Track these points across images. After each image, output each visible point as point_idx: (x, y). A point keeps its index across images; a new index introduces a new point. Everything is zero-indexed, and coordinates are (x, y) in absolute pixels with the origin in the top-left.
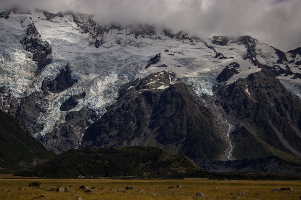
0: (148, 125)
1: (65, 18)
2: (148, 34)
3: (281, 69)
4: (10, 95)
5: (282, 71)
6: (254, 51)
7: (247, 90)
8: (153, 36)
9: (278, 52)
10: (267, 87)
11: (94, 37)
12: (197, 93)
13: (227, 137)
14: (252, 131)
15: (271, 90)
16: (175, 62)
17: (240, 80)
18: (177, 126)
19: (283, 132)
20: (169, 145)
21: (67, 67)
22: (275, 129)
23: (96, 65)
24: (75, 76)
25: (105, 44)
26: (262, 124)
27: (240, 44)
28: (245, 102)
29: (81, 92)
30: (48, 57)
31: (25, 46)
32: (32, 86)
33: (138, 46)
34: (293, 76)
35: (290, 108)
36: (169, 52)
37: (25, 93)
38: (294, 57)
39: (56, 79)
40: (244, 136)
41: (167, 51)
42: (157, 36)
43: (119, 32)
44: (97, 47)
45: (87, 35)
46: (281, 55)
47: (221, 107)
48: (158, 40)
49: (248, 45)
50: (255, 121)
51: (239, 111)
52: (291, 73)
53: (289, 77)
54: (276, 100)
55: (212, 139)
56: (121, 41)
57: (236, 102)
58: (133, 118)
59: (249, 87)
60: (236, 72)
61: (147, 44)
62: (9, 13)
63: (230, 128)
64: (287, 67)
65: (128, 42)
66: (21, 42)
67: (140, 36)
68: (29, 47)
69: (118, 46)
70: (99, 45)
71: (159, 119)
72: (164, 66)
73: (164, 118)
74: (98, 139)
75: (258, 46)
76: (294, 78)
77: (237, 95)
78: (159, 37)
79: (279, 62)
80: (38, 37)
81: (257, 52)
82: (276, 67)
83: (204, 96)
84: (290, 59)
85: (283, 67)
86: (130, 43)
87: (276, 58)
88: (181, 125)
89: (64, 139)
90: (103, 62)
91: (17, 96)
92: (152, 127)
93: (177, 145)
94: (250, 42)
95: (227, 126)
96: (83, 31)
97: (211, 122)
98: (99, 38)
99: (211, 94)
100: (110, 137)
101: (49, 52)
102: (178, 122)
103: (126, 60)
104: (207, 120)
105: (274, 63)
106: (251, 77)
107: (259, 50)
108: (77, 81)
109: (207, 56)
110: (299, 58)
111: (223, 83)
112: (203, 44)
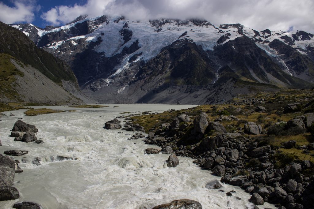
0: (169, 66)
2: (184, 24)
3: (256, 39)
4: (105, 56)
5: (257, 40)
7: (233, 47)
8: (187, 25)
9: (255, 32)
11: (157, 28)
12: (204, 49)
14: (233, 68)
15: (248, 46)
16: (195, 35)
17: (230, 42)
19: (254, 69)
21: (137, 41)
23: (154, 39)
24: (140, 45)
25: (162, 30)
27: (234, 28)
28: (232, 53)
29: (140, 52)
30: (130, 37)
31: (121, 33)
32: (116, 51)
33: (178, 30)
34: (263, 42)
35: (259, 56)
36: (193, 31)
37: (113, 54)
38: (264, 34)
39: (130, 47)
40: (227, 71)
41: (192, 30)
42: (189, 25)
43: (170, 24)
44: (158, 32)
45: (155, 27)
46: (257, 33)
47: (217, 57)
48: (189, 27)
49: (239, 28)
50: (236, 63)
51: (227, 58)
52: (262, 41)
53: (261, 43)
54: (250, 52)
56: (170, 28)
57: (226, 53)
58: (161, 63)
59: (235, 45)
60: (229, 38)
61: (183, 29)
62: (119, 20)
63: (220, 67)
64: (260, 38)
65: (174, 28)
66: (120, 32)
67: (180, 25)
68: (123, 33)
69: (169, 31)
70: (159, 31)
71: (175, 63)
72: (188, 36)
73: (178, 62)
74: (141, 76)
75: (244, 29)
76: (263, 43)
77: (227, 49)
78: (190, 26)
79: (255, 36)
80: (127, 28)
81: (243, 31)
82: (254, 38)
83: (208, 51)
84: (261, 35)
85: (258, 38)
86: (175, 29)
87: (254, 34)
89: (125, 77)
90: (158, 38)
91: (108, 56)
92: (171, 67)
93: (182, 78)
94: (240, 26)
95: (219, 66)
96: (153, 25)
98: (159, 28)
99: (213, 49)
100: (147, 75)
101: (131, 35)
103: (170, 36)
105: (252, 37)
106: (237, 39)
107: (245, 31)
108: (141, 47)
109: (214, 32)
110: (267, 34)
111: (220, 44)
112: (213, 27)
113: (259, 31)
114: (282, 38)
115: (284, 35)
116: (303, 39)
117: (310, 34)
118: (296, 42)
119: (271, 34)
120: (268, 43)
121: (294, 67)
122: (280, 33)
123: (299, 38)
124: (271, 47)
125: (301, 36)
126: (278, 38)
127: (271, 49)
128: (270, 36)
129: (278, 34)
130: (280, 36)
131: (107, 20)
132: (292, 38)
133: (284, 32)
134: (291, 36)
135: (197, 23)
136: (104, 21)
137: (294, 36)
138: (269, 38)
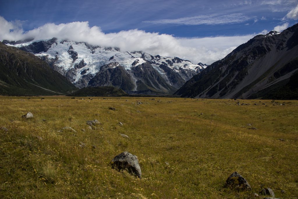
0: (109, 79)
1: (82, 44)
2: (109, 49)
3: (152, 62)
4: (64, 69)
5: (153, 62)
6: (144, 55)
7: (141, 68)
8: (111, 50)
9: (152, 56)
10: (148, 68)
12: (126, 69)
13: (135, 83)
14: (143, 81)
15: (149, 68)
16: (119, 59)
17: (139, 65)
18: (119, 80)
19: (153, 82)
20: (117, 86)
21: (83, 60)
22: (150, 81)
23: (92, 59)
24: (85, 63)
25: (95, 53)
26: (146, 79)
27: (139, 53)
28: (141, 72)
29: (88, 68)
30: (77, 57)
32: (71, 66)
33: (106, 53)
35: (155, 74)
36: (117, 56)
37: (69, 69)
38: (156, 58)
39: (79, 64)
40: (140, 83)
41: (116, 55)
42: (113, 50)
43: (100, 49)
44: (93, 53)
45: (90, 49)
46: (152, 57)
47: (133, 74)
49: (142, 54)
50: (144, 78)
51: (139, 75)
52: (155, 63)
53: (155, 64)
54: (150, 72)
55: (130, 84)
57: (138, 72)
58: (105, 77)
59: (142, 67)
60: (138, 63)
61: (109, 53)
62: (64, 42)
63: (136, 81)
64: (154, 61)
66: (67, 52)
67: (107, 50)
68: (70, 53)
69: (100, 53)
71: (113, 77)
72: (115, 60)
73: (115, 77)
74: (93, 84)
76: (156, 65)
77: (138, 70)
79: (152, 59)
80: (73, 50)
81: (145, 56)
83: (128, 70)
84: (155, 58)
85: (153, 61)
86: (104, 52)
87: (151, 58)
88: (120, 79)
89: (82, 84)
90: (95, 58)
91: (66, 70)
92: (111, 80)
93: (119, 86)
95: (135, 80)
96: (88, 48)
97: (130, 79)
98: (93, 51)
99: (130, 69)
100: (97, 83)
101: (77, 55)
102: (119, 78)
103: (102, 58)
104: (129, 78)
105: (150, 60)
106: (143, 64)
107: (146, 55)
108: (86, 65)
109: (129, 57)
110: (158, 58)
111: (134, 66)
112: (128, 53)
113: (153, 56)
114: (167, 61)
115: (167, 59)
116: (178, 62)
117: (181, 60)
118: (174, 64)
119: (160, 58)
120: (159, 65)
121: (172, 80)
122: (165, 58)
123: (175, 62)
124: (160, 68)
125: (177, 60)
126: (164, 61)
127: (160, 69)
128: (160, 59)
129: (164, 58)
130: (165, 60)
131: (56, 41)
132: (172, 62)
133: (168, 57)
134: (171, 60)
135: (117, 49)
136: (54, 42)
137: (173, 60)
138: (159, 60)
